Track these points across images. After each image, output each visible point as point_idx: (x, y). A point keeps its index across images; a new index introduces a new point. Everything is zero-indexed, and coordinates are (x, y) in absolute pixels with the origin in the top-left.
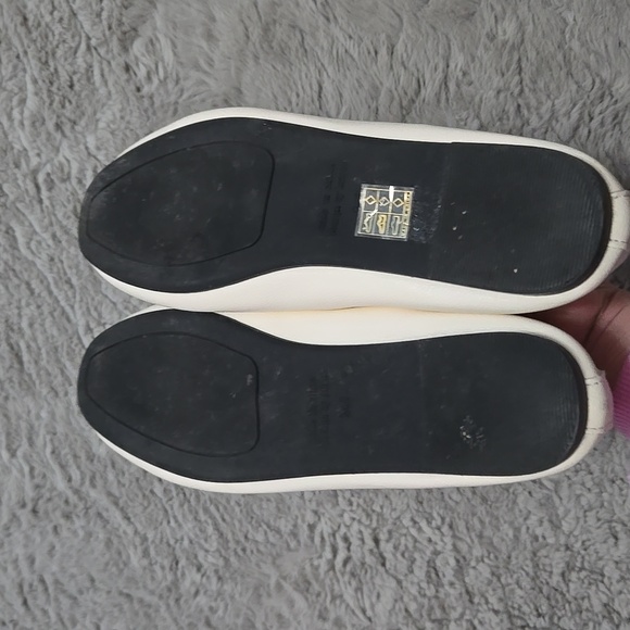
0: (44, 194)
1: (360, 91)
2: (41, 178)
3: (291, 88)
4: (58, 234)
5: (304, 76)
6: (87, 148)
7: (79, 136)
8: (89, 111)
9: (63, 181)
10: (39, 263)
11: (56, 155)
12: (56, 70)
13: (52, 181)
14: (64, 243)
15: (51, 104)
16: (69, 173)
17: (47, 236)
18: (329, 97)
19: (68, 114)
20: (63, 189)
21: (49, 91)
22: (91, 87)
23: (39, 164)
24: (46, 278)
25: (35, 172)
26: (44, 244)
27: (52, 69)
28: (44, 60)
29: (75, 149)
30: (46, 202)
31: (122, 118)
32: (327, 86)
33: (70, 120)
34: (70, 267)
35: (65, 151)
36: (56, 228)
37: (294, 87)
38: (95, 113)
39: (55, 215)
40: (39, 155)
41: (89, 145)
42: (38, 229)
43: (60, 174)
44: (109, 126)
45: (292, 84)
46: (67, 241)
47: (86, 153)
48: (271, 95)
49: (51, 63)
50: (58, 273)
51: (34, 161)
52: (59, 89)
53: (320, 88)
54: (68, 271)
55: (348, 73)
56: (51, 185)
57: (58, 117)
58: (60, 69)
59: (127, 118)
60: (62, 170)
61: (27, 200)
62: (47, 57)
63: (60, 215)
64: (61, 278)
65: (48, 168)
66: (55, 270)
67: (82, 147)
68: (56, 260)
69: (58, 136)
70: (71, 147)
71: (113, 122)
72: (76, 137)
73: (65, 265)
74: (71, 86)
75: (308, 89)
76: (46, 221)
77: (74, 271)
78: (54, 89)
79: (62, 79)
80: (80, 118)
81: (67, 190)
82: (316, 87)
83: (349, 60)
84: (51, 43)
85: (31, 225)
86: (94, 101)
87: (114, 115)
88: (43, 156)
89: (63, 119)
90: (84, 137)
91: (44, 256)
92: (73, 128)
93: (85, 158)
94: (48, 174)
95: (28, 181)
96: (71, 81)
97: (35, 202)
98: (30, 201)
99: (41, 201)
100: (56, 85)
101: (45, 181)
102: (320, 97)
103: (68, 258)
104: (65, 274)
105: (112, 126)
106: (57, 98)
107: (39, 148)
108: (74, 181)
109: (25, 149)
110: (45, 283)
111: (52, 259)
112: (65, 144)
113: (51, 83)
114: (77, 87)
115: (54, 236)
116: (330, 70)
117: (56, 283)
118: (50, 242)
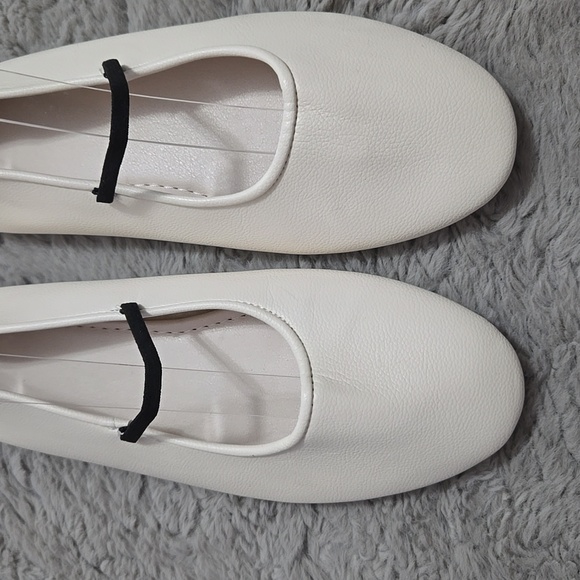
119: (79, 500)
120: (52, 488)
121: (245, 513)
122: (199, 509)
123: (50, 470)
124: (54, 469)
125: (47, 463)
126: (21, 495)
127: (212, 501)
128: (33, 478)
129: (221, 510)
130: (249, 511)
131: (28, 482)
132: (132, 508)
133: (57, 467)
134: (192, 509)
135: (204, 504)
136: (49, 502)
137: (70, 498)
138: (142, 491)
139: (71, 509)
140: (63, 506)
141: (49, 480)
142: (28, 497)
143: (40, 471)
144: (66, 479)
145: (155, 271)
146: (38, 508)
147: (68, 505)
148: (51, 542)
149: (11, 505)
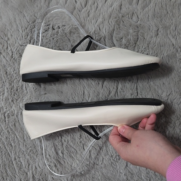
0: (7, 119)
1: (95, 93)
2: (6, 115)
3: (76, 92)
4: (9, 131)
5: (79, 89)
6: (20, 107)
7: (18, 103)
8: (21, 97)
9: (12, 116)
10: (3, 139)
11: (11, 108)
12: (13, 86)
13: (9, 115)
14: (10, 133)
15: (11, 95)
16: (14, 113)
17: (6, 131)
18: (86, 95)
19: (15, 98)
20: (12, 118)
21: (11, 91)
22: (22, 90)
23: (6, 111)
24: (4, 143)
25: (5, 113)
26: (5, 133)
27: (12, 86)
28: (10, 83)
29: (16, 107)
30: (7, 121)
31: (30, 99)
32: (86, 92)
33: (16, 99)
34: (12, 140)
35: (14, 107)
36: (9, 129)
37: (77, 92)
38: (23, 98)
39: (9, 125)
40: (6, 108)
41: (20, 106)
42: (4, 129)
43: (11, 114)
44: (26, 101)
45: (76, 91)
46: (11, 133)
47: (19, 108)
48: (71, 94)
49: (12, 84)
50: (8, 142)
51: (5, 110)
52: (13, 91)
53: (84, 92)
54: (11, 142)
55: (91, 89)
56: (9, 117)
57: (13, 98)
58: (14, 85)
59: (31, 99)
60: (12, 113)
61: (2, 120)
62: (11, 83)
63: (10, 125)
64: (9, 143)
65: (8, 112)
66: (7, 141)
67: (18, 106)
68: (8, 138)
69: (12, 103)
70: (15, 106)
71: (28, 100)
72: (17, 104)
73: (10, 139)
74: (17, 90)
75: (80, 92)
76: (6, 127)
77: (13, 141)
78: (12, 91)
79: (15, 88)
80: (19, 99)
81: (13, 118)
82: (83, 92)
83: (92, 85)
84: (13, 79)
85: (2, 128)
86: (23, 94)
87: (28, 98)
88: (7, 108)
89: (14, 99)
90: (19, 104)
91: (5, 137)
92: (16, 101)
93: (19, 110)
94: (8, 114)
95: (2, 116)
96: (17, 89)
97: (4, 121)
98: (3, 121)
99: (5, 121)
100: (13, 90)
101: (7, 115)
102: (84, 95)
103: (11, 137)
104: (10, 142)
105: (27, 101)
106: (13, 93)
107: (6, 107)
108: (15, 116)
109: (3, 107)
110: (4, 145)
111: (7, 138)
112: (14, 105)
113: (12, 89)
114: (18, 91)
115: (8, 131)
116: (86, 87)
117: (7, 145)
118: (7, 133)
119: (76, 159)
120: (69, 157)
121: (113, 159)
122: (103, 159)
123: (68, 154)
124: (69, 153)
125: (68, 152)
126: (62, 159)
127: (106, 157)
129: (108, 159)
130: (114, 158)
131: (63, 156)
132: (88, 160)
133: (70, 153)
134: (102, 159)
135: (104, 158)
136: (69, 160)
137: (73, 159)
138: (90, 156)
139: (74, 161)
140: (72, 161)
141: (68, 156)
142: (63, 159)
143: (66, 154)
144: (72, 155)
146: (66, 162)
147: (73, 160)
148: (70, 169)
149: (59, 161)
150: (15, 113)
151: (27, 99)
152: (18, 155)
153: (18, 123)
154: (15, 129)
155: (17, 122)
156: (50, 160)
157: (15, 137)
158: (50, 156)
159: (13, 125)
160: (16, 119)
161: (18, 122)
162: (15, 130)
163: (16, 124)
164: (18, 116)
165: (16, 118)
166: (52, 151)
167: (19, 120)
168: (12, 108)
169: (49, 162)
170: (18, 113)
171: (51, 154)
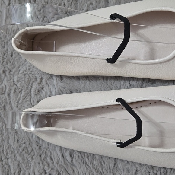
119: (91, 168)
120: (81, 163)
121: (155, 172)
122: (137, 171)
123: (81, 157)
124: (82, 157)
125: (80, 155)
126: (69, 165)
127: (142, 168)
128: (74, 160)
129: (145, 171)
130: (157, 171)
131: (72, 161)
132: (111, 171)
133: (83, 156)
134: (134, 171)
135: (139, 169)
136: (80, 168)
137: (88, 167)
138: (115, 164)
139: (88, 171)
140: (85, 170)
141: (80, 161)
142: (72, 166)
143: (77, 157)
144: (87, 160)
145: (119, 88)
146: (75, 170)
147: (87, 169)
149: (65, 169)
150: (7, 90)
151: (25, 69)
152: (5, 155)
153: (9, 106)
154: (4, 114)
155: (8, 103)
156: (51, 165)
157: (4, 127)
158: (51, 159)
159: (2, 108)
160: (8, 99)
161: (10, 104)
162: (4, 116)
163: (6, 107)
164: (10, 95)
165: (7, 97)
166: (56, 152)
167: (10, 102)
168: (3, 83)
169: (49, 168)
170: (10, 90)
171: (54, 156)
